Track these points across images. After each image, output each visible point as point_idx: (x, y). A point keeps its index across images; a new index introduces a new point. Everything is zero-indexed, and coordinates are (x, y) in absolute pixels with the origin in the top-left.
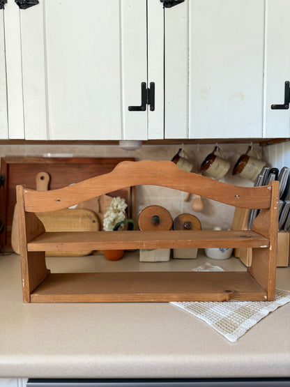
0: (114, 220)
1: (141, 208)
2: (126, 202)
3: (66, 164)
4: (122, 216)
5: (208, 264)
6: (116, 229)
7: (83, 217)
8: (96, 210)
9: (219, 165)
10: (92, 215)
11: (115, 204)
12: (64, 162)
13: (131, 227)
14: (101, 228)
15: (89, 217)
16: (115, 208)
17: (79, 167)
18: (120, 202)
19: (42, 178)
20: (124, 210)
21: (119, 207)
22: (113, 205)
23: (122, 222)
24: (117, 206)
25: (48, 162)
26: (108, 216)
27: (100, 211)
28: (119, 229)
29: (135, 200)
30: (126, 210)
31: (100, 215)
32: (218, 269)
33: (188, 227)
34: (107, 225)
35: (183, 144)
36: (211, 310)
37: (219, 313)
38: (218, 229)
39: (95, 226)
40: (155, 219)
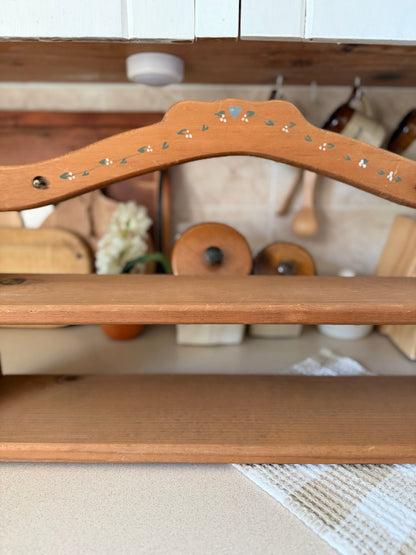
0: (122, 254)
1: (182, 227)
2: (150, 214)
3: (16, 126)
4: (138, 247)
5: (326, 352)
6: (128, 269)
7: (55, 246)
8: (84, 230)
9: (361, 130)
10: (75, 241)
11: (124, 218)
12: (11, 123)
13: (161, 269)
14: (94, 269)
15: (67, 245)
16: (123, 227)
18: (135, 214)
21: (133, 226)
22: (118, 222)
23: (140, 260)
24: (128, 224)
26: (107, 245)
27: (93, 233)
28: (133, 270)
29: (172, 211)
30: (151, 231)
31: (92, 241)
33: (293, 269)
34: (103, 264)
35: (280, 80)
36: (360, 512)
37: (385, 524)
38: (348, 274)
39: (82, 267)
40: (212, 253)
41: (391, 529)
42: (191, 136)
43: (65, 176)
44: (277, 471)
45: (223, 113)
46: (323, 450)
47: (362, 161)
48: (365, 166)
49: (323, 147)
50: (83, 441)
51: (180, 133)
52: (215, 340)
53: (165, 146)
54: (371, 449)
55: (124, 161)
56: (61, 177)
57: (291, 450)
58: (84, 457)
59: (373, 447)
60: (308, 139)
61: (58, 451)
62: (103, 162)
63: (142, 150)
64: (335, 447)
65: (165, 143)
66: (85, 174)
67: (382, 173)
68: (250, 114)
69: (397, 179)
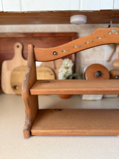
2: (73, 62)
4: (70, 71)
7: (45, 71)
10: (50, 70)
12: (31, 36)
15: (48, 71)
16: (65, 66)
17: (41, 39)
18: (69, 62)
19: (18, 47)
20: (71, 67)
21: (69, 65)
22: (64, 64)
24: (67, 65)
25: (21, 36)
27: (55, 68)
31: (55, 70)
34: (61, 77)
35: (111, 22)
40: (98, 73)
42: (100, 39)
43: (63, 51)
45: (110, 32)
50: (75, 129)
51: (97, 38)
52: (94, 99)
53: (93, 42)
55: (80, 46)
56: (62, 52)
58: (76, 134)
61: (68, 132)
62: (74, 47)
63: (86, 43)
65: (93, 41)
66: (68, 51)
68: (118, 32)
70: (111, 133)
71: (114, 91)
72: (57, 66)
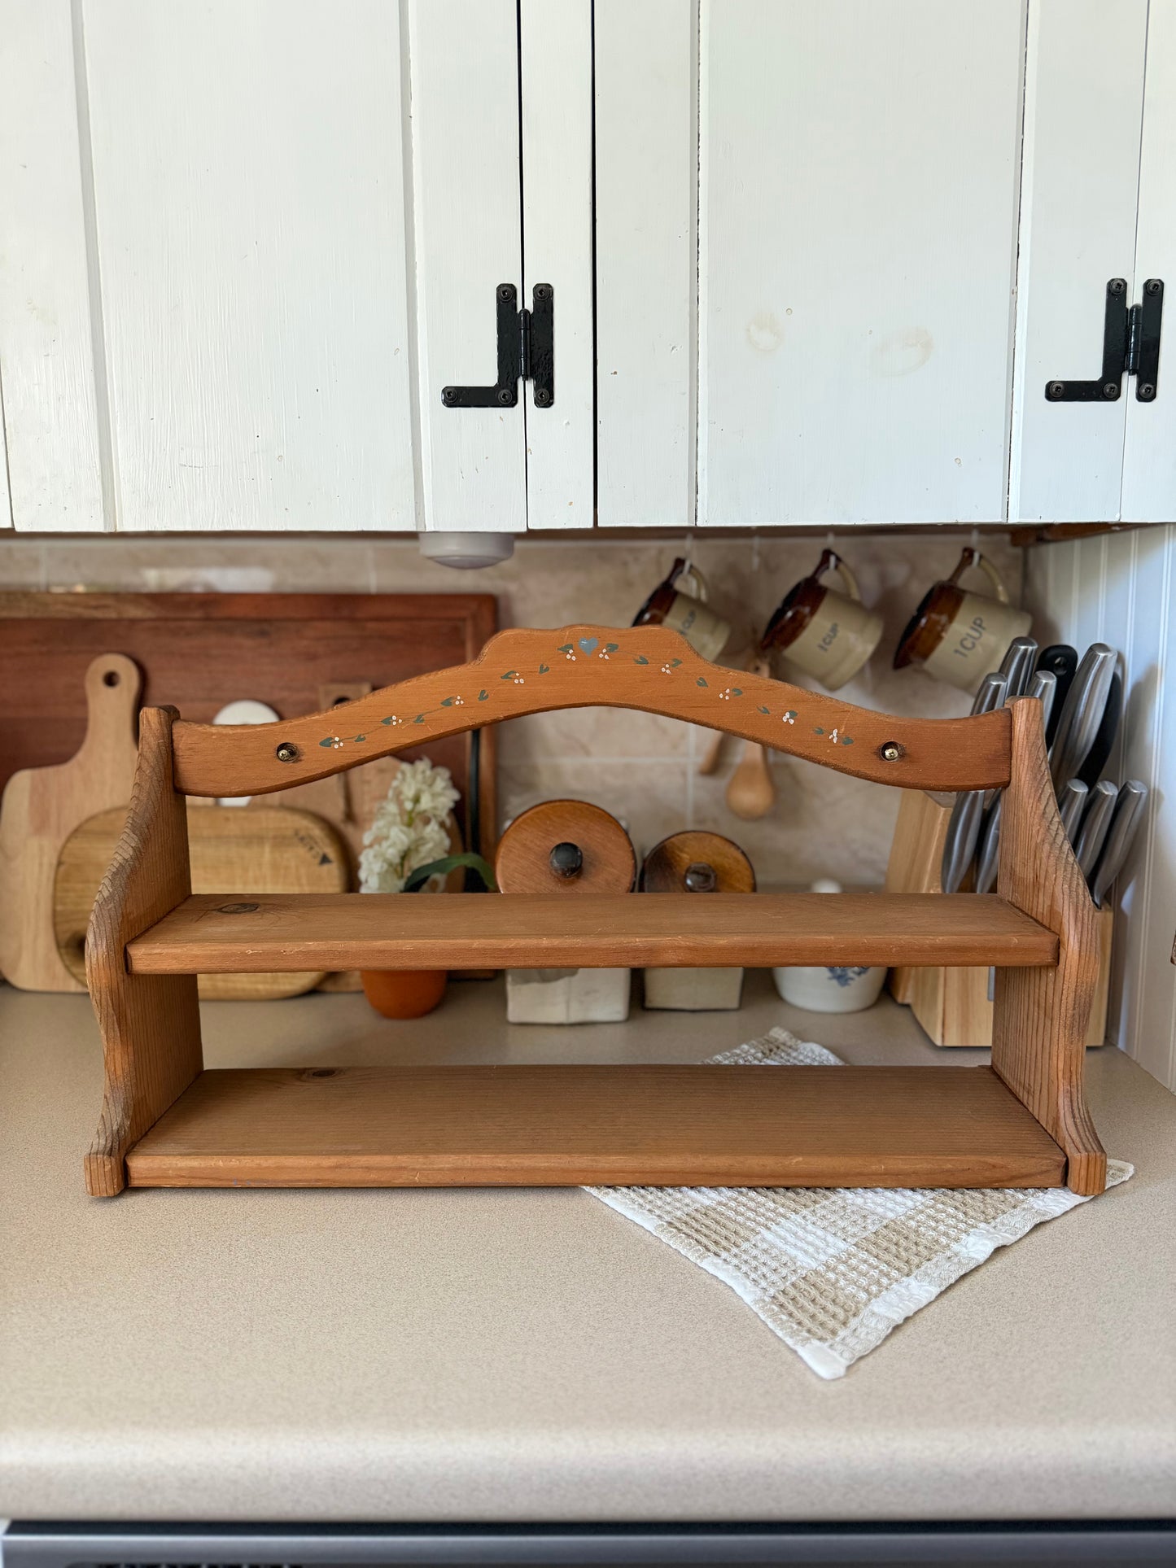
0: (405, 856)
1: (516, 804)
2: (456, 783)
3: (207, 619)
5: (779, 1034)
6: (415, 884)
7: (280, 841)
8: (335, 810)
10: (317, 832)
11: (409, 792)
12: (198, 614)
13: (476, 882)
14: (352, 883)
15: (303, 839)
16: (409, 806)
17: (263, 634)
18: (431, 783)
19: (111, 680)
20: (443, 814)
21: (426, 803)
22: (398, 794)
23: (437, 866)
24: (416, 800)
25: (134, 612)
26: (378, 840)
27: (350, 816)
28: (425, 887)
29: (497, 768)
30: (457, 810)
31: (349, 831)
32: (815, 1054)
33: (710, 880)
34: (372, 874)
36: (764, 1240)
37: (793, 1252)
38: (828, 888)
39: (330, 879)
40: (563, 855)
41: (800, 1256)
42: (522, 681)
43: (328, 742)
44: (652, 1195)
45: (571, 646)
46: (721, 1162)
47: (788, 715)
48: (792, 722)
49: (725, 695)
50: (356, 1153)
51: (506, 676)
53: (483, 696)
54: (797, 1162)
55: (419, 719)
56: (322, 744)
57: (674, 1162)
58: (357, 1177)
59: (801, 1159)
60: (702, 683)
61: (319, 1167)
62: (388, 721)
63: (448, 703)
64: (741, 1159)
65: (483, 692)
66: (360, 739)
67: (821, 732)
68: (612, 648)
69: (845, 740)
70: (539, 1169)
71: (547, 949)
72: (362, 807)
